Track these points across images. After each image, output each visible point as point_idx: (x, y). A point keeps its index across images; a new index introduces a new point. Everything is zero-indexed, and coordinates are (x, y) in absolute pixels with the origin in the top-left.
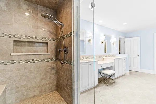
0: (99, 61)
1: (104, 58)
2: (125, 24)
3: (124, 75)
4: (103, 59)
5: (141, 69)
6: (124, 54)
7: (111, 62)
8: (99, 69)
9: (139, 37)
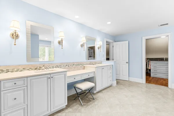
0: (68, 71)
1: (85, 66)
2: (109, 23)
3: (111, 86)
4: (83, 67)
5: (130, 78)
6: (113, 60)
7: (92, 71)
8: (69, 82)
9: (128, 41)
